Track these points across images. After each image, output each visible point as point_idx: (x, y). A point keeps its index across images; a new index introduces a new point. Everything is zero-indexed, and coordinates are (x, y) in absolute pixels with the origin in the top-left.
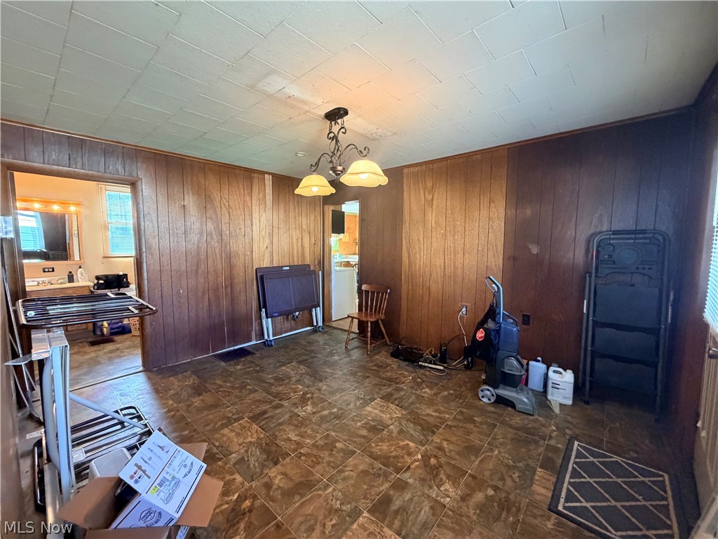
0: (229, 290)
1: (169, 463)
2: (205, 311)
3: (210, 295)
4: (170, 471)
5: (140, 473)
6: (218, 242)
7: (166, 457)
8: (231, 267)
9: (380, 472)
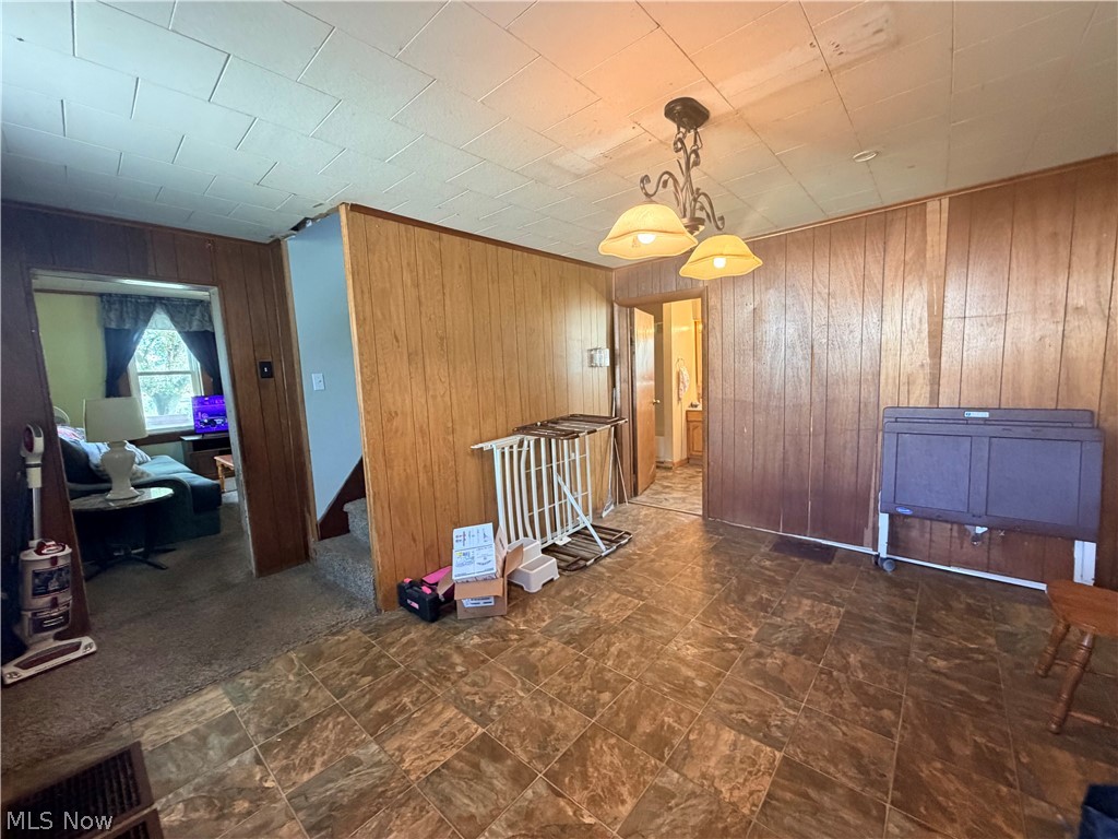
0: (822, 439)
1: (479, 548)
2: (777, 465)
3: (787, 444)
4: (476, 552)
5: (462, 538)
6: (804, 359)
7: (482, 543)
8: (828, 403)
9: (549, 749)
